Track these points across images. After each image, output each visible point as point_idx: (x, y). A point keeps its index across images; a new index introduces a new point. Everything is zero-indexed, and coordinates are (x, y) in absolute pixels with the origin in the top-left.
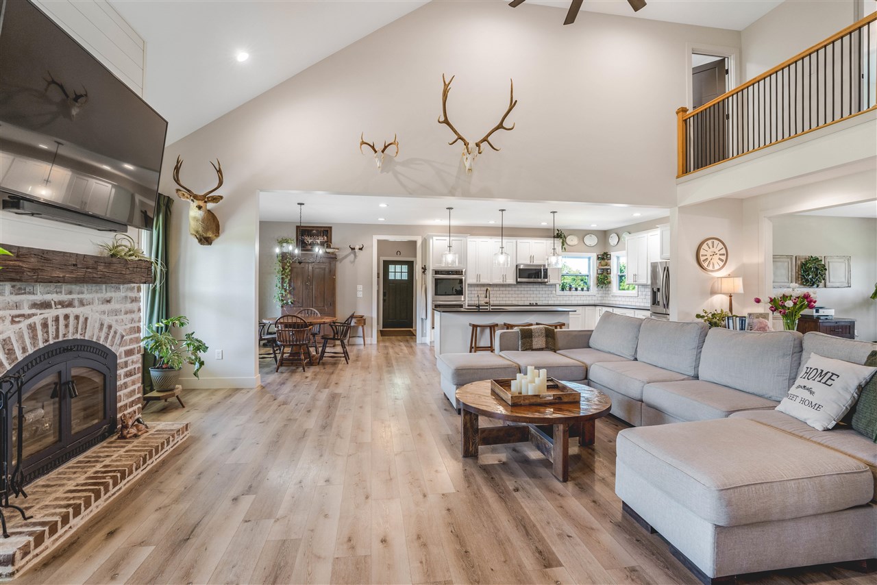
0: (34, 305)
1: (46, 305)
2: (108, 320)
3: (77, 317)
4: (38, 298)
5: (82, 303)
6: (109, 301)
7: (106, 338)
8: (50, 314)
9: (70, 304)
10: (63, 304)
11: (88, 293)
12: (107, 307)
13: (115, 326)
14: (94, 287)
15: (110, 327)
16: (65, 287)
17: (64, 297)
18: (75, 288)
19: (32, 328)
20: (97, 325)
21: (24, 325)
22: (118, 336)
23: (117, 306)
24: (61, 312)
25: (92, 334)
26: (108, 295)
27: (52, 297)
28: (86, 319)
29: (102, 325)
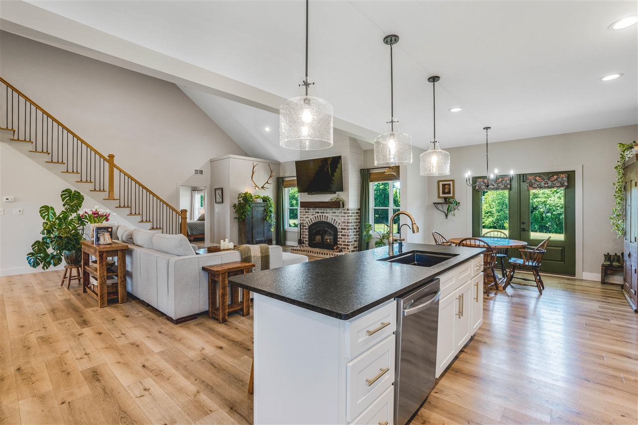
0: (316, 212)
1: (318, 213)
2: (334, 218)
3: (325, 216)
4: (317, 211)
5: (326, 213)
6: (335, 213)
7: (334, 223)
8: (319, 215)
9: (323, 213)
10: (321, 213)
11: (328, 210)
12: (334, 214)
13: (336, 220)
14: (330, 209)
15: (335, 220)
16: (323, 209)
17: (322, 211)
18: (325, 209)
19: (315, 217)
20: (331, 219)
21: (314, 216)
22: (338, 223)
23: (339, 214)
24: (321, 214)
25: (329, 220)
26: (334, 211)
27: (320, 211)
28: (327, 217)
29: (332, 219)
